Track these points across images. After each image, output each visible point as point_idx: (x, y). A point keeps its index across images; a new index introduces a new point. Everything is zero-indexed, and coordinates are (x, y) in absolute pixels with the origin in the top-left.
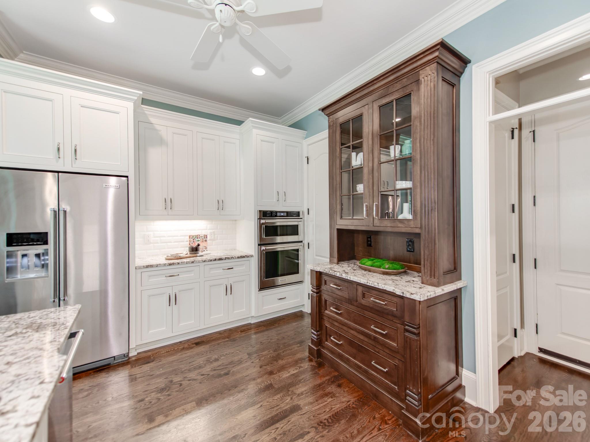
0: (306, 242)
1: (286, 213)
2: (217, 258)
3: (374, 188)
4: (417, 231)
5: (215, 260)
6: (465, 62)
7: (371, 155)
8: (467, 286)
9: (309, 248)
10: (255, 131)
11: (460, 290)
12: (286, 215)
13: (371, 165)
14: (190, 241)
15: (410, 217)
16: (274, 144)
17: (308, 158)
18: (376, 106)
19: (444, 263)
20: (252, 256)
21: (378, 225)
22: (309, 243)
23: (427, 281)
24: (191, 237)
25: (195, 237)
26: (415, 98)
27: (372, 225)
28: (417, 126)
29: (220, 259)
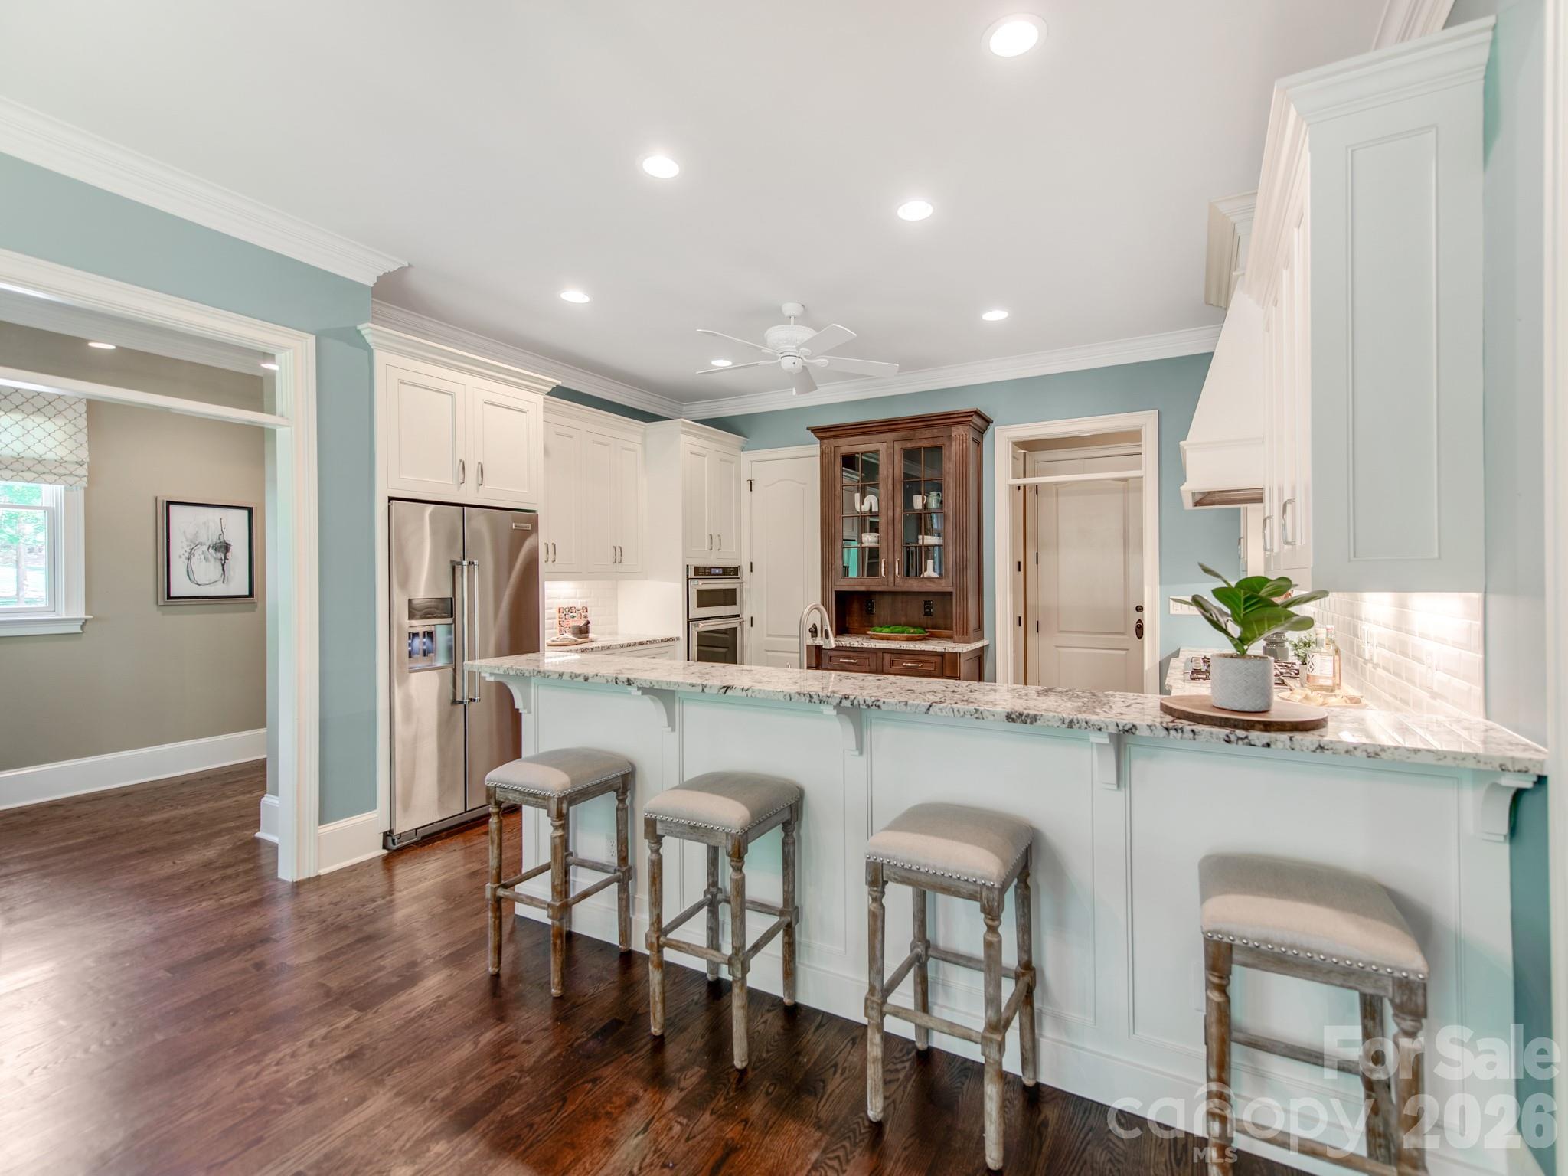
0: (746, 616)
1: (721, 569)
2: (638, 641)
3: (896, 542)
4: (949, 589)
5: (635, 644)
6: (988, 422)
7: (891, 503)
8: (988, 645)
9: (752, 626)
10: (684, 438)
11: (982, 649)
12: (721, 573)
13: (891, 514)
14: (560, 618)
15: (935, 575)
16: (706, 458)
17: (751, 483)
18: (898, 447)
19: (973, 623)
20: (678, 639)
21: (901, 584)
22: (752, 618)
23: (959, 639)
24: (561, 610)
25: (567, 610)
26: (947, 454)
27: (892, 585)
28: (948, 482)
29: (641, 643)
